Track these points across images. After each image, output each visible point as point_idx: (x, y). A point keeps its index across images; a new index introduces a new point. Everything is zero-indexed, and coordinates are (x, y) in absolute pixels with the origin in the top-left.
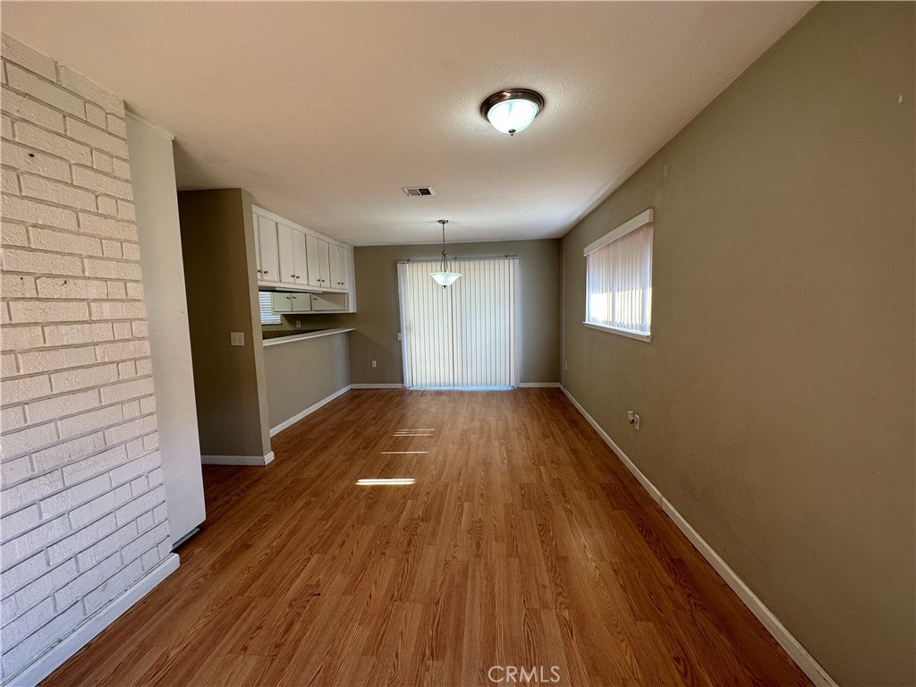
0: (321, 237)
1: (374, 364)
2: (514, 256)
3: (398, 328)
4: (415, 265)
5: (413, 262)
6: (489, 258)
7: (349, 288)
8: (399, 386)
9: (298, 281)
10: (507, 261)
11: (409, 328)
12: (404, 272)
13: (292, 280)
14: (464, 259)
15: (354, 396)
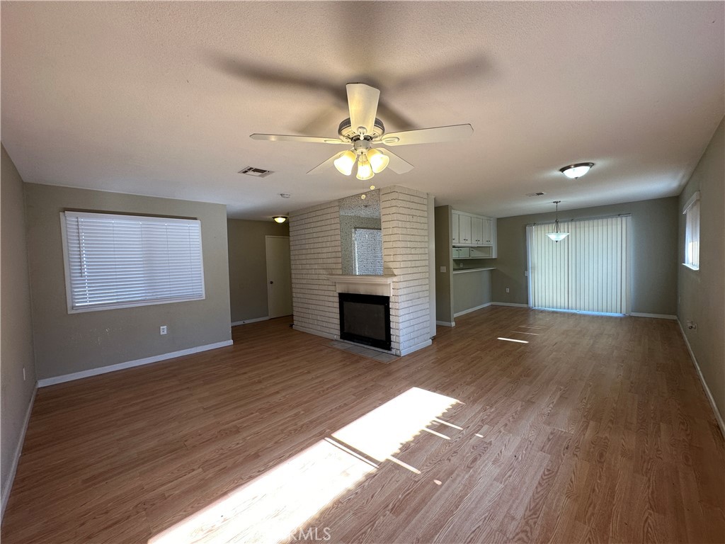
0: (479, 217)
1: (508, 290)
2: (627, 214)
3: (526, 268)
4: (539, 227)
5: (538, 224)
6: (602, 218)
7: (493, 244)
8: (525, 306)
9: (467, 242)
10: (619, 219)
11: (533, 268)
12: (531, 231)
13: (464, 241)
14: (580, 220)
15: (493, 308)
